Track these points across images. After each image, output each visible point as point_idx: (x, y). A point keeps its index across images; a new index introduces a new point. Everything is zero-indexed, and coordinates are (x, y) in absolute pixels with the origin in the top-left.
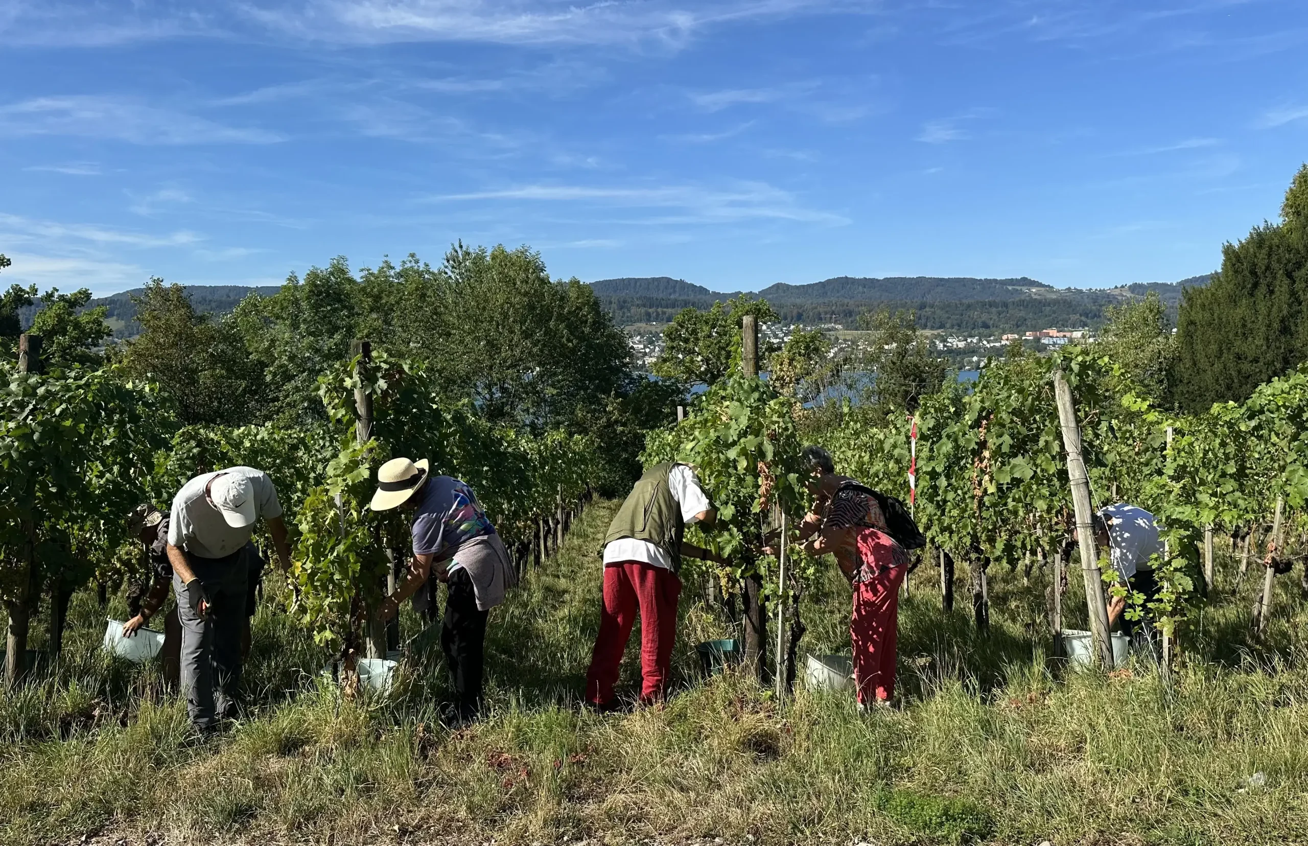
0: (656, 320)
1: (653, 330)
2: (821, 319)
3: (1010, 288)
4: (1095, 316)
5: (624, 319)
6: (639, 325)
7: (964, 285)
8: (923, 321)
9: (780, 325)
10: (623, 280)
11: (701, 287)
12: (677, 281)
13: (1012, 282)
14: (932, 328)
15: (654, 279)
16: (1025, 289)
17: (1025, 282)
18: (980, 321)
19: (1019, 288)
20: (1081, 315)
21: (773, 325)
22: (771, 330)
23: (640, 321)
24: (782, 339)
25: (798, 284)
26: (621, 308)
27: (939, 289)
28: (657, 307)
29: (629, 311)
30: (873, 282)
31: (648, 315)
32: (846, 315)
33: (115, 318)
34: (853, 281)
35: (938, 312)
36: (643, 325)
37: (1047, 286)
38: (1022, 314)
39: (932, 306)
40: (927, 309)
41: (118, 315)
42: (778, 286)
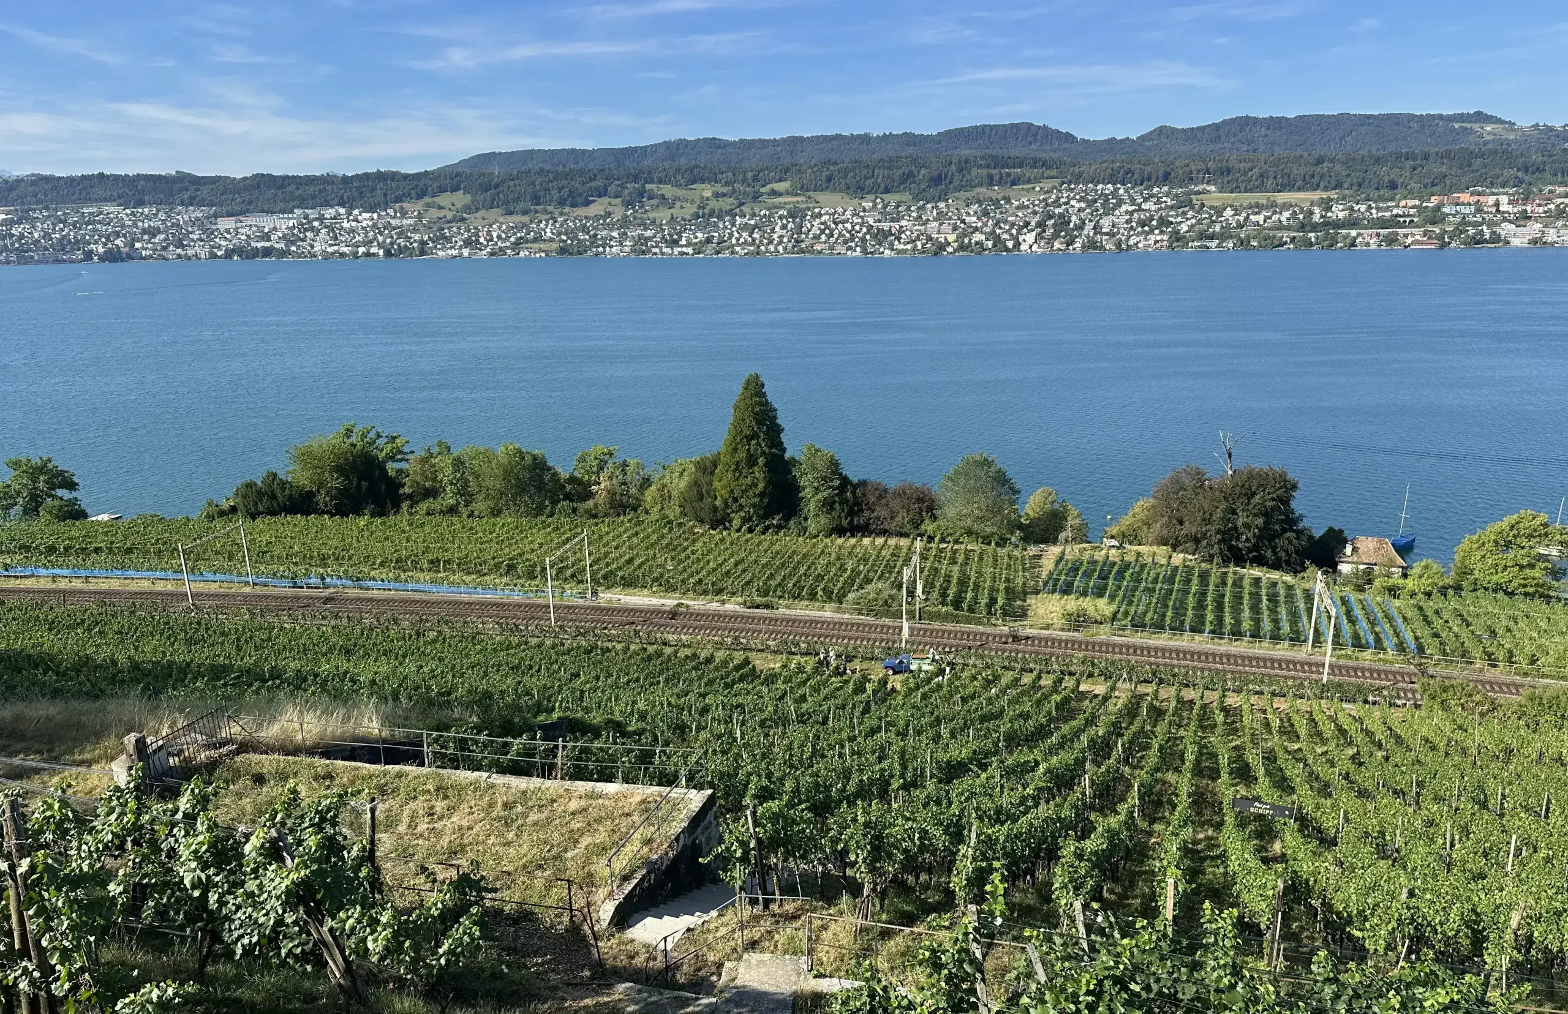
0: (999, 183)
1: (994, 196)
2: (1192, 179)
3: (1457, 126)
4: (1538, 169)
5: (964, 183)
6: (979, 190)
7: (1398, 124)
8: (1315, 180)
9: (1141, 188)
10: (976, 127)
11: (1068, 133)
12: (1039, 127)
13: (1461, 118)
14: (1326, 189)
15: (1012, 125)
16: (1476, 127)
17: (1481, 117)
18: (1386, 179)
19: (1468, 125)
20: (1519, 170)
21: (1133, 188)
22: (1129, 195)
23: (981, 185)
24: (1140, 205)
25: (1185, 127)
26: (961, 170)
27: (1363, 130)
28: (1003, 167)
29: (969, 173)
30: (1281, 121)
31: (990, 177)
32: (1222, 174)
33: (462, 191)
34: (1256, 121)
35: (1338, 167)
36: (983, 190)
37: (1506, 123)
38: (1444, 169)
39: (1332, 161)
40: (1325, 164)
41: (465, 189)
42: (1161, 130)
